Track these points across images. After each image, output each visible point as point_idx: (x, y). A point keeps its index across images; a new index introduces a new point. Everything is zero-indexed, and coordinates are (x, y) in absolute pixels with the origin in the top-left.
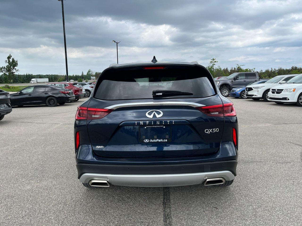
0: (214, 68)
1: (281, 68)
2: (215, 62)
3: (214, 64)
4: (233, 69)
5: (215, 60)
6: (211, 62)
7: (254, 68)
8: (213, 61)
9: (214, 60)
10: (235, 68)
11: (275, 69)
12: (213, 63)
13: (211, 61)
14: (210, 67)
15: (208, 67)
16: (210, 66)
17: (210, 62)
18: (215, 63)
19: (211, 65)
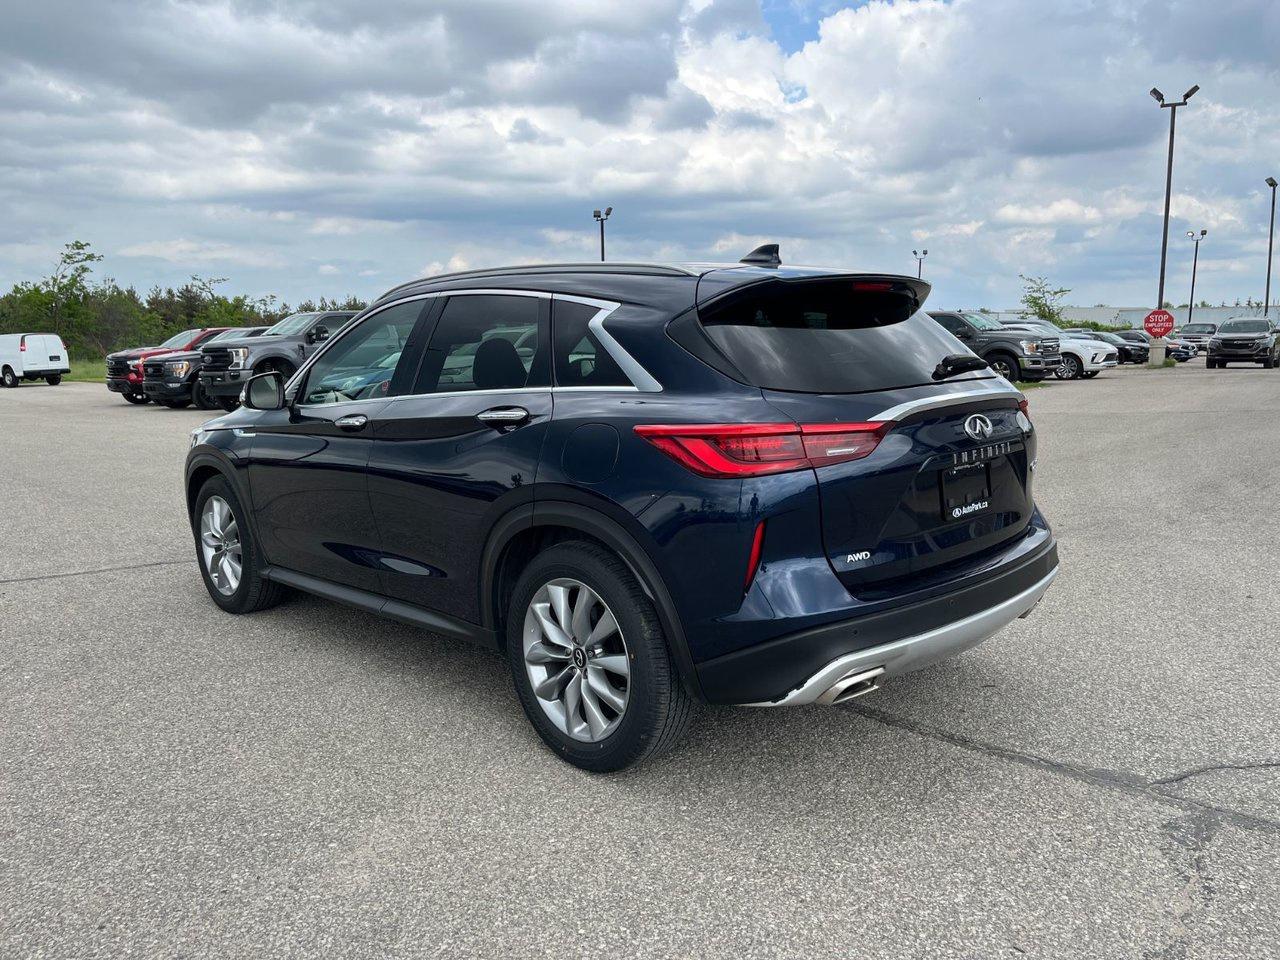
0: (84, 287)
1: (355, 300)
2: (90, 257)
3: (85, 270)
4: (164, 295)
5: (88, 251)
6: (69, 257)
7: (273, 297)
8: (79, 254)
9: (81, 251)
10: (170, 292)
11: (334, 303)
12: (78, 265)
13: (67, 251)
14: (65, 281)
15: (55, 280)
16: (64, 277)
17: (59, 259)
18: (87, 264)
19: (70, 271)
